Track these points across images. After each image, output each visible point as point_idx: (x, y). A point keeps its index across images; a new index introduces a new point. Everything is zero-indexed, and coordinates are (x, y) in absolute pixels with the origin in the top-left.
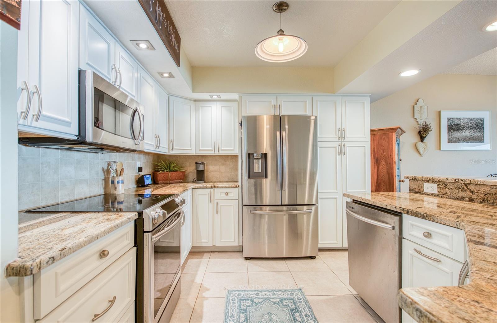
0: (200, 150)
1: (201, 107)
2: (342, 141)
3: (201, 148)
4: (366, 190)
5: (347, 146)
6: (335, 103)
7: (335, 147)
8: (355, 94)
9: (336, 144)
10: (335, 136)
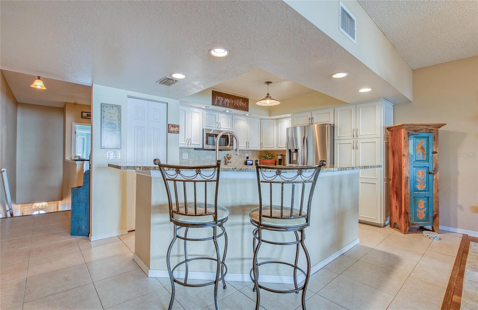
0: (279, 147)
1: (280, 122)
2: (357, 138)
3: (280, 146)
4: (376, 177)
5: (360, 142)
6: (351, 110)
7: (351, 143)
8: (364, 101)
9: (351, 141)
10: (351, 135)
